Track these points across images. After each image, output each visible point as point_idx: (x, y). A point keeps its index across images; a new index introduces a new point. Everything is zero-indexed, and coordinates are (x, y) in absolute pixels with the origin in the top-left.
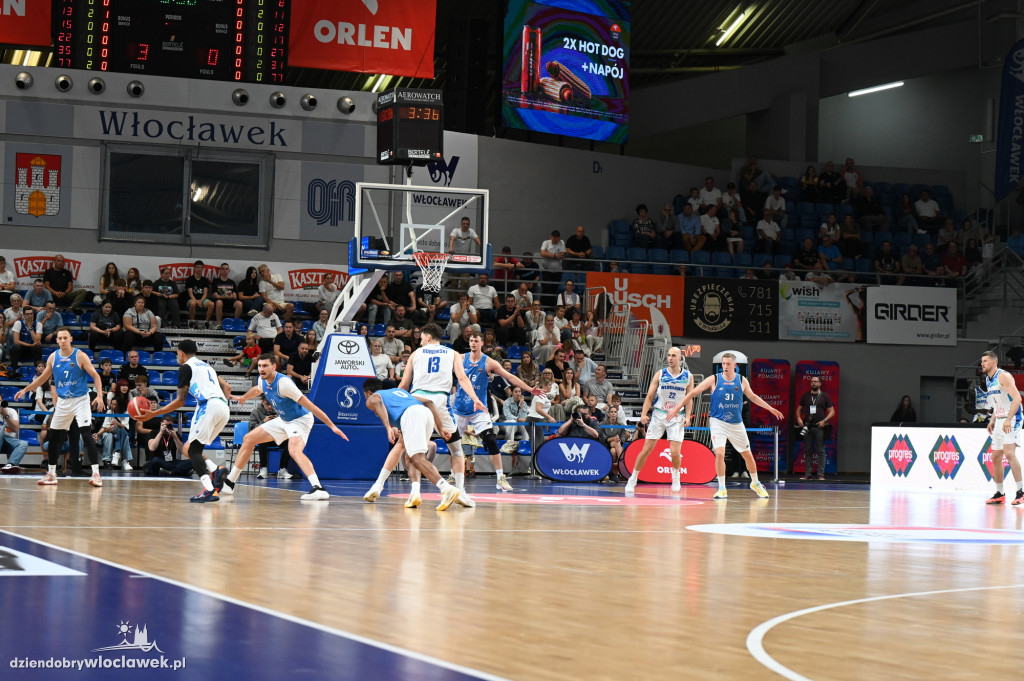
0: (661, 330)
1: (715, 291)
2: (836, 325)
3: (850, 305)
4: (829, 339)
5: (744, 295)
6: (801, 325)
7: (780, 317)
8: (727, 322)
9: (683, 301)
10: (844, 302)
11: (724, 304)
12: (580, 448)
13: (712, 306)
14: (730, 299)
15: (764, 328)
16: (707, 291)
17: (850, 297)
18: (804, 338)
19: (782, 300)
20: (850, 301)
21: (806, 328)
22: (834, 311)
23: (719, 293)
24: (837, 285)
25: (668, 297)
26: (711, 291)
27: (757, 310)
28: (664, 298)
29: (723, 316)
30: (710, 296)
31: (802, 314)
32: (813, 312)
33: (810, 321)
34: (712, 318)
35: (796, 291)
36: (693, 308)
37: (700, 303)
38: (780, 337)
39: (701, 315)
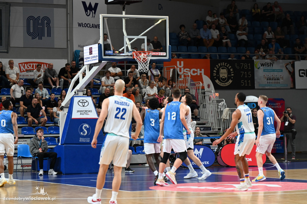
0: (209, 86)
1: (224, 66)
2: (281, 80)
3: (287, 70)
4: (278, 87)
5: (238, 68)
6: (265, 81)
7: (255, 78)
8: (230, 81)
9: (210, 71)
10: (284, 69)
11: (229, 72)
12: (199, 150)
13: (223, 73)
14: (231, 70)
15: (248, 83)
16: (221, 66)
17: (287, 66)
18: (267, 88)
19: (256, 69)
20: (287, 69)
21: (268, 83)
22: (280, 74)
23: (226, 67)
24: (281, 61)
25: (203, 70)
26: (223, 66)
27: (244, 74)
28: (201, 70)
29: (229, 78)
30: (222, 69)
31: (265, 76)
32: (271, 74)
33: (269, 79)
34: (224, 79)
35: (262, 65)
36: (215, 75)
37: (218, 72)
38: (256, 88)
39: (218, 78)
